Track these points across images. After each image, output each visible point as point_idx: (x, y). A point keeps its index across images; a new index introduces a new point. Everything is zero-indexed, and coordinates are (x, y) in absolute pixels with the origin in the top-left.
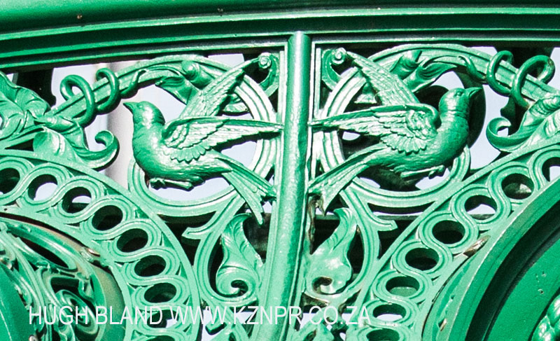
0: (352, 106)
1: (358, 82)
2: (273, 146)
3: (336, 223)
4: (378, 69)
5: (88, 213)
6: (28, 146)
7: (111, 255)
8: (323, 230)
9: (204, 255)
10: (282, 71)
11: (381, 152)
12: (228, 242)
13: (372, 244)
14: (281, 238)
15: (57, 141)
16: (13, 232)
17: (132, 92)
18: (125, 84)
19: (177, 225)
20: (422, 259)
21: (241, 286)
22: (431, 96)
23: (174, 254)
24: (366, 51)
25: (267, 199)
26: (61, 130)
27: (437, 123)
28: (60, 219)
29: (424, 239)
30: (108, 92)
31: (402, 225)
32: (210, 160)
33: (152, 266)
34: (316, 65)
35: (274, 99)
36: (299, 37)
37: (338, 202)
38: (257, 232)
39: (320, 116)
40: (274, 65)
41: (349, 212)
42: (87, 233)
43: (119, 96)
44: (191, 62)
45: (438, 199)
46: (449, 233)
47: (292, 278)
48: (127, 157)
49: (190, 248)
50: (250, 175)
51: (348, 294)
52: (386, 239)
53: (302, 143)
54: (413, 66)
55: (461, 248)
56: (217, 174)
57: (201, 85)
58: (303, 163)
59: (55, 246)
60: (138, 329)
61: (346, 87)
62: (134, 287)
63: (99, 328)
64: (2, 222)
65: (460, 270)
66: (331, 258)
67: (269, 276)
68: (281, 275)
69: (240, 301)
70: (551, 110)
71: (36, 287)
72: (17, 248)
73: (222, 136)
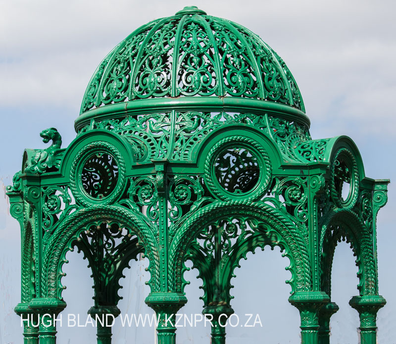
0: (181, 121)
1: (182, 117)
2: (170, 127)
3: (179, 138)
5: (142, 137)
6: (134, 127)
7: (146, 143)
8: (177, 139)
9: (160, 143)
10: (171, 116)
11: (186, 128)
12: (163, 141)
13: (184, 141)
14: (171, 140)
15: (138, 126)
16: (132, 139)
17: (149, 119)
18: (148, 118)
19: (156, 138)
20: (192, 143)
21: (165, 147)
22: (193, 119)
23: (155, 143)
24: (183, 113)
25: (169, 134)
26: (139, 124)
27: (194, 123)
28: (138, 137)
29: (192, 140)
30: (145, 119)
31: (189, 138)
32: (160, 129)
33: (152, 144)
34: (176, 115)
35: (170, 120)
36: (173, 111)
37: (179, 135)
38: (167, 139)
39: (177, 122)
40: (170, 115)
41: (181, 136)
42: (143, 140)
43: (147, 119)
44: (158, 114)
45: (194, 134)
46: (195, 139)
47: (173, 146)
48: (148, 128)
49: (158, 142)
50: (166, 131)
52: (186, 140)
53: (174, 126)
55: (197, 142)
57: (159, 118)
58: (174, 129)
59: (138, 141)
60: (150, 154)
61: (180, 118)
62: (149, 148)
63: (144, 153)
64: (130, 138)
65: (197, 145)
66: (178, 143)
67: (169, 146)
68: (171, 146)
69: (165, 149)
70: (211, 121)
71: (135, 147)
72: (132, 142)
73: (162, 125)
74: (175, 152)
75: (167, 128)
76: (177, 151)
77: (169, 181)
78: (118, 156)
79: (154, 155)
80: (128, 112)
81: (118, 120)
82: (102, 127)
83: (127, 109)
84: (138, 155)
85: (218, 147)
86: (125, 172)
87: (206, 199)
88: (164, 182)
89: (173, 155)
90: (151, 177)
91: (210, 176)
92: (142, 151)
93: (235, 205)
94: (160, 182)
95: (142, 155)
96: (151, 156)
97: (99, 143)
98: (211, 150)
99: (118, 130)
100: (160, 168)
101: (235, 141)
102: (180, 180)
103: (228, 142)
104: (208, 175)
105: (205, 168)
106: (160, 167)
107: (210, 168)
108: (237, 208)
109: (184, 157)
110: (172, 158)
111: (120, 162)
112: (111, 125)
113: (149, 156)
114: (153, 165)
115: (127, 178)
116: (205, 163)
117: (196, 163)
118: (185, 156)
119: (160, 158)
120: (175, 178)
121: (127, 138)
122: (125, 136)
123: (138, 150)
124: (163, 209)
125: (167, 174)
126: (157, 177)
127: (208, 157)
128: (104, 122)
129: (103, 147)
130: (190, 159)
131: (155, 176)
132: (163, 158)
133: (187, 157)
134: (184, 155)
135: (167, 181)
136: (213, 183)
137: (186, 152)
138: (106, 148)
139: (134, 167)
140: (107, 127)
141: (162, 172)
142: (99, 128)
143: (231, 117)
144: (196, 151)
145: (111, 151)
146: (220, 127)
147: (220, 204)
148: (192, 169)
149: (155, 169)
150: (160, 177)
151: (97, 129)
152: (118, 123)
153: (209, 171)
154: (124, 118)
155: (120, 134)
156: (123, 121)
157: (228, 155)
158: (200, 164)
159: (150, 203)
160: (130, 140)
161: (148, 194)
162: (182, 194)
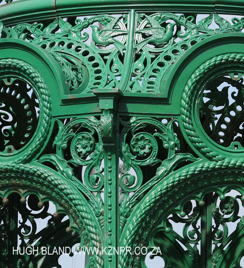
0: (145, 27)
1: (146, 22)
2: (126, 37)
3: (141, 55)
4: (151, 19)
5: (81, 52)
6: (67, 36)
7: (86, 62)
8: (138, 57)
9: (109, 63)
10: (129, 18)
11: (152, 39)
12: (114, 59)
13: (149, 61)
14: (127, 59)
15: (74, 35)
16: (63, 57)
17: (92, 23)
18: (91, 21)
19: (102, 55)
20: (161, 65)
21: (117, 70)
22: (164, 25)
23: (101, 62)
24: (149, 14)
25: (124, 49)
26: (75, 32)
27: (165, 32)
28: (74, 53)
29: (161, 59)
30: (86, 23)
31: (156, 56)
32: (110, 40)
33: (96, 65)
34: (137, 17)
35: (126, 25)
36: (132, 10)
37: (141, 50)
38: (121, 58)
39: (138, 29)
40: (127, 17)
41: (144, 53)
42: (81, 57)
43: (89, 24)
44: (106, 16)
45: (165, 50)
46: (168, 58)
47: (130, 68)
48: (90, 38)
49: (105, 61)
50: (120, 43)
51: (143, 72)
52: (153, 60)
53: (133, 36)
54: (160, 18)
55: (170, 62)
56: (112, 43)
57: (109, 22)
58: (133, 41)
59: (73, 60)
60: (92, 80)
61: (144, 23)
62: (92, 70)
63: (83, 80)
64: (60, 54)
65: (170, 67)
66: (139, 64)
67: (124, 68)
68: (127, 67)
69: (117, 74)
70: (193, 29)
71: (68, 70)
72: (63, 60)
73: (114, 34)
74: (133, 78)
75: (120, 39)
76: (136, 77)
77: (121, 127)
78: (39, 84)
79: (99, 84)
80: (58, 12)
81: (42, 25)
82: (15, 36)
83: (56, 7)
84: (72, 83)
85: (204, 72)
86: (50, 109)
87: (182, 157)
88: (114, 127)
89: (130, 83)
90: (92, 118)
91: (190, 118)
92: (79, 76)
93: (231, 168)
94: (106, 127)
95: (79, 83)
96: (95, 84)
97: (9, 61)
98: (193, 76)
99: (41, 40)
100: (108, 104)
101: (232, 62)
102: (140, 125)
103: (221, 64)
104: (187, 117)
105: (181, 106)
106: (106, 103)
107: (190, 106)
108: (233, 173)
109: (148, 88)
110: (128, 88)
111: (42, 94)
112: (29, 32)
113: (91, 84)
114: (96, 98)
115: (53, 121)
116: (182, 98)
117: (166, 97)
118: (149, 85)
119: (109, 89)
120: (131, 121)
121: (55, 54)
122: (52, 50)
123: (72, 74)
124: (110, 172)
125: (119, 115)
126: (102, 119)
127: (187, 88)
128: (19, 26)
129: (15, 68)
130: (158, 91)
131: (98, 118)
132: (114, 87)
133: (153, 88)
134: (149, 83)
135: (118, 126)
136: (194, 131)
137: (152, 79)
138: (19, 69)
139: (66, 102)
140: (23, 35)
141: (111, 111)
142: (11, 37)
143: (227, 22)
144: (168, 78)
145: (28, 75)
146: (207, 39)
147: (206, 165)
148: (161, 106)
149: (98, 105)
150: (107, 120)
151: (8, 38)
152: (42, 30)
153: (187, 111)
154: (52, 21)
155: (44, 47)
156: (50, 25)
157: (225, 84)
158: (174, 100)
159: (91, 162)
160: (59, 58)
161: (87, 146)
162: (143, 148)
